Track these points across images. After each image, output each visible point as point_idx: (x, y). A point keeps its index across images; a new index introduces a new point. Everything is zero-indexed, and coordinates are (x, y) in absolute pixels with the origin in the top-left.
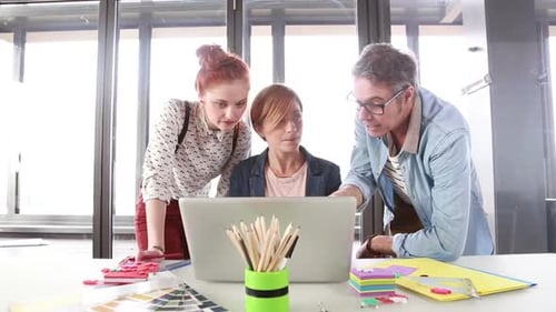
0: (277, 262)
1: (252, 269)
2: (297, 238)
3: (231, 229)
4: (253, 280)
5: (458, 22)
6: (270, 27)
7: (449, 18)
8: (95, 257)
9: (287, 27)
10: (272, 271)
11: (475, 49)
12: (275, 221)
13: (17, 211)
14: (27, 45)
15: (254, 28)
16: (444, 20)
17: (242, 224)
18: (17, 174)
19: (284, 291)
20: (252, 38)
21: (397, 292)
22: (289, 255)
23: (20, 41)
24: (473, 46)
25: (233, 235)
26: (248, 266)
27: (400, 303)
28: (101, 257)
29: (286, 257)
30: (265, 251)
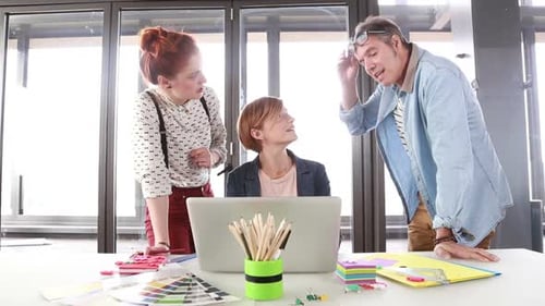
0: (272, 253)
1: (251, 259)
2: (290, 232)
3: (232, 224)
4: (252, 268)
5: (447, 29)
6: (265, 34)
7: (439, 25)
8: (99, 251)
9: (282, 34)
10: (268, 260)
11: (462, 56)
12: (271, 218)
13: (21, 212)
14: (30, 51)
15: (249, 34)
16: (432, 28)
17: (242, 220)
18: (21, 178)
19: (278, 278)
20: (248, 44)
21: (377, 279)
22: (283, 247)
23: (24, 48)
24: (461, 53)
25: (234, 230)
26: (247, 256)
27: (379, 289)
28: (106, 252)
29: (280, 248)
30: (262, 243)
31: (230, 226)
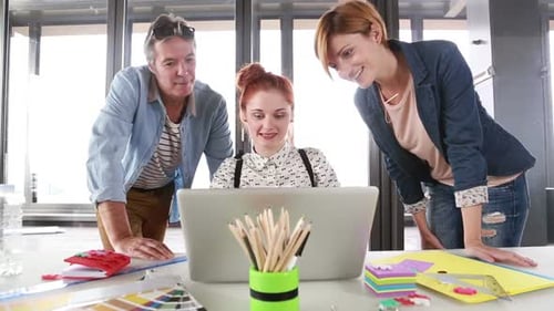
0: (286, 262)
1: (257, 269)
2: (309, 233)
4: (258, 281)
5: (462, 16)
6: (278, 22)
7: (452, 13)
9: (295, 21)
10: (280, 271)
11: (478, 42)
12: (284, 215)
13: (35, 200)
14: (42, 38)
15: (263, 22)
16: (447, 16)
19: (293, 294)
20: (262, 32)
21: (419, 292)
22: (299, 253)
23: (35, 35)
24: (477, 39)
25: (236, 230)
26: (252, 266)
27: (422, 305)
29: (296, 255)
30: (274, 248)
31: (230, 226)
